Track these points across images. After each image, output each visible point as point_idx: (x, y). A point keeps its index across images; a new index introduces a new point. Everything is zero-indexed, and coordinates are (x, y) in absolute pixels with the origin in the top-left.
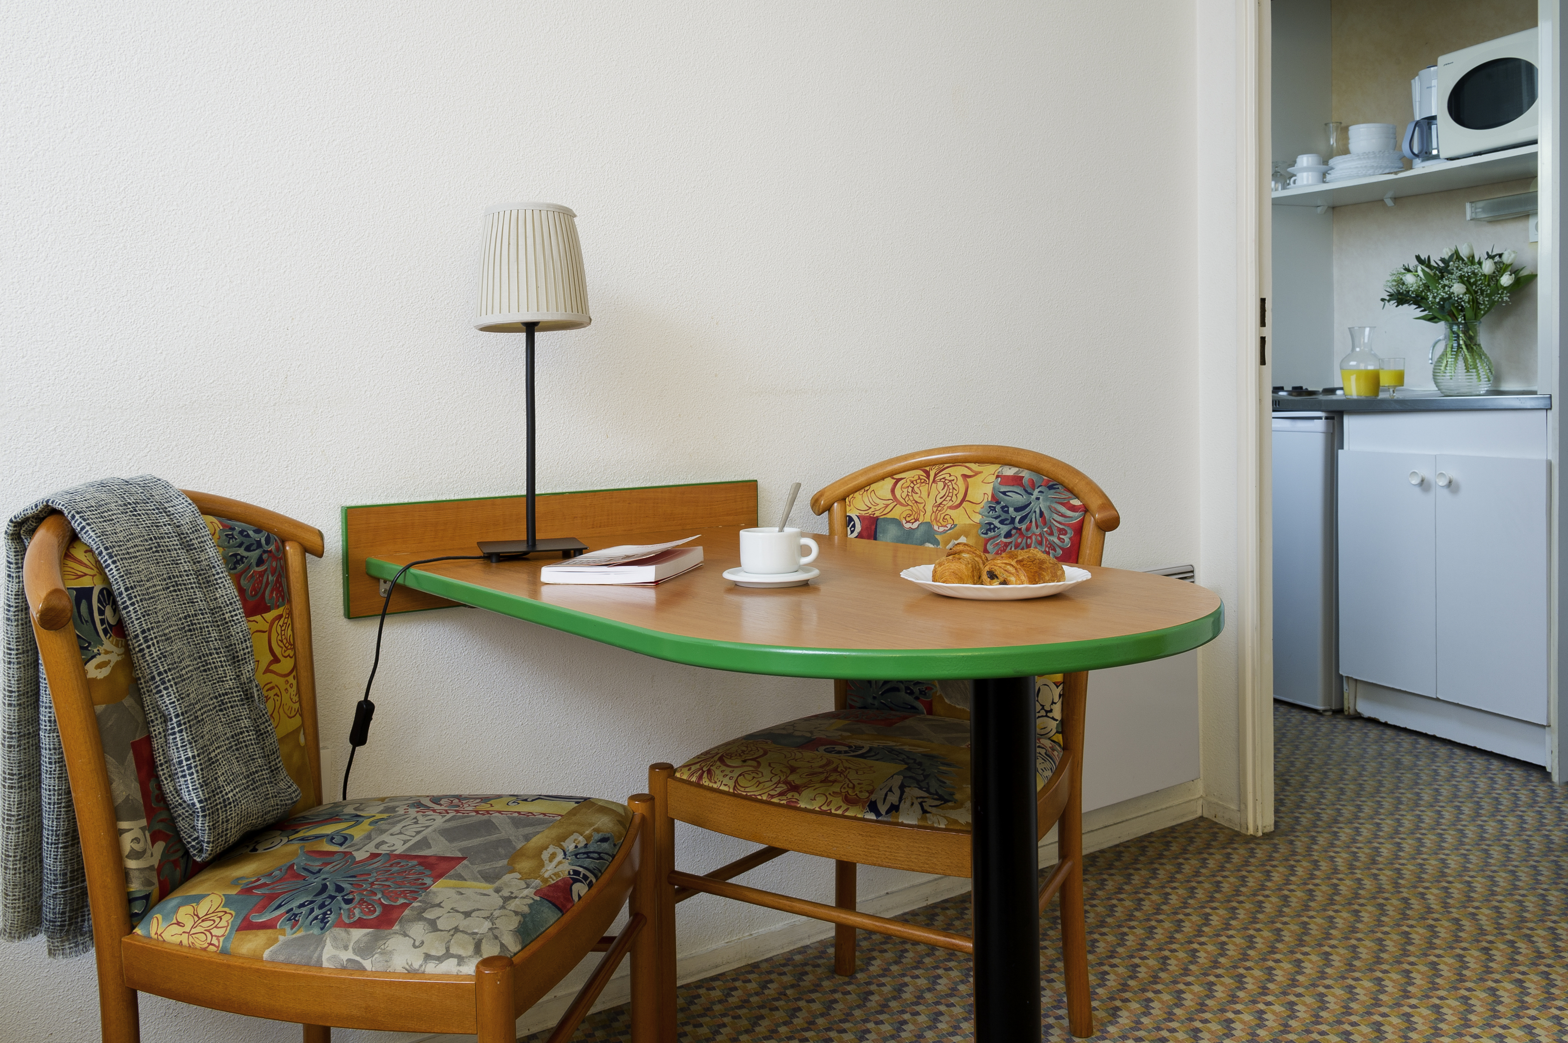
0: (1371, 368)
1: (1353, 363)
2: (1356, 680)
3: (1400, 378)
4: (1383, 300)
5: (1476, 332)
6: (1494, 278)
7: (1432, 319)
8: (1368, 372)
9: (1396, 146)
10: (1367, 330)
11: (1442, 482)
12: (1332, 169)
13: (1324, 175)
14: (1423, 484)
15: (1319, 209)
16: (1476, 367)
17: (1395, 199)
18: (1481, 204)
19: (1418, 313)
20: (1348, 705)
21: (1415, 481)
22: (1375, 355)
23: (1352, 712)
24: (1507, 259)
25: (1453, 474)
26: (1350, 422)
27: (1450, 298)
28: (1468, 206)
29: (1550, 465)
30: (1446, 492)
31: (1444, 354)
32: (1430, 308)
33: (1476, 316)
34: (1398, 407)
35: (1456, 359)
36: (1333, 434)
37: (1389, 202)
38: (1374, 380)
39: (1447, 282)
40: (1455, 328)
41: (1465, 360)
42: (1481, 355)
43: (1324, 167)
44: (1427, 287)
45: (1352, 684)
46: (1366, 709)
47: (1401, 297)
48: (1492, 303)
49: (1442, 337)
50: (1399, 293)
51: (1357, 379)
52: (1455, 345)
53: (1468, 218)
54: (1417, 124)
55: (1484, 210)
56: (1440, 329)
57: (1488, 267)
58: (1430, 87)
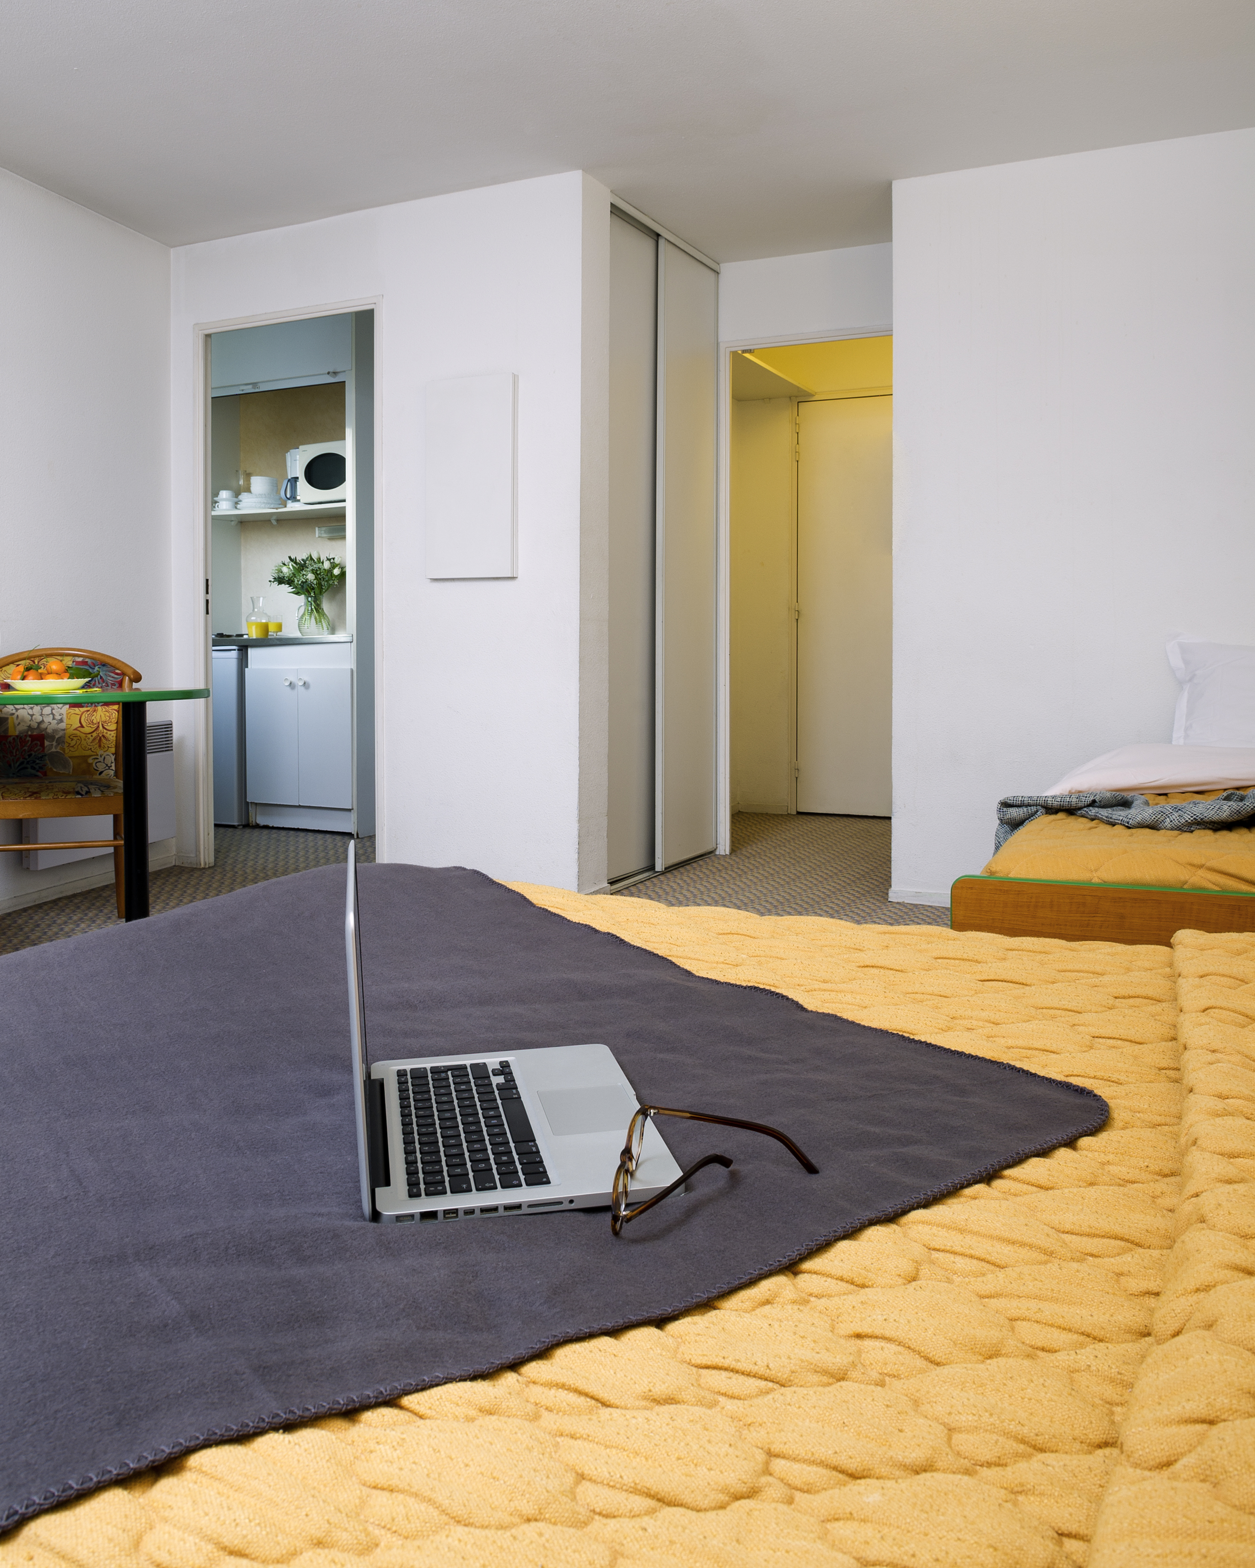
0: (264, 621)
1: (253, 618)
2: (256, 804)
3: (280, 627)
4: (270, 581)
5: (321, 602)
6: (330, 571)
7: (297, 593)
8: (262, 623)
9: (278, 491)
10: (261, 599)
11: (301, 683)
12: (241, 501)
13: (237, 503)
14: (292, 685)
15: (233, 523)
16: (321, 621)
17: (278, 521)
18: (324, 529)
19: (290, 589)
20: (252, 820)
21: (287, 683)
22: (266, 614)
23: (254, 823)
24: (337, 561)
25: (306, 679)
26: (252, 652)
27: (306, 582)
28: (317, 529)
29: (352, 671)
30: (303, 688)
31: (304, 614)
32: (296, 587)
33: (321, 593)
34: (278, 643)
35: (311, 617)
36: (242, 659)
37: (274, 523)
38: (266, 628)
39: (304, 573)
40: (310, 599)
41: (316, 618)
42: (324, 614)
43: (236, 500)
44: (294, 575)
45: (254, 806)
46: (261, 821)
47: (280, 580)
48: (329, 586)
49: (303, 604)
50: (279, 578)
51: (256, 628)
52: (310, 609)
53: (317, 536)
54: (289, 480)
55: (325, 533)
56: (301, 599)
57: (327, 565)
58: (296, 460)
